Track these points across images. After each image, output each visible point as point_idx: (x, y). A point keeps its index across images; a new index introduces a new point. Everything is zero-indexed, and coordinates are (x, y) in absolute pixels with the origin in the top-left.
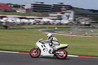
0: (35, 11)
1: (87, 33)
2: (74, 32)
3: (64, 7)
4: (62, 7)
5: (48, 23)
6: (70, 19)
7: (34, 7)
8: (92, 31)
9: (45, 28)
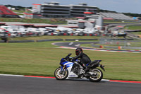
0: (47, 16)
1: (121, 47)
2: (103, 46)
3: (87, 9)
4: (84, 10)
5: (65, 34)
6: (97, 26)
7: (44, 9)
8: (129, 44)
9: (62, 40)
